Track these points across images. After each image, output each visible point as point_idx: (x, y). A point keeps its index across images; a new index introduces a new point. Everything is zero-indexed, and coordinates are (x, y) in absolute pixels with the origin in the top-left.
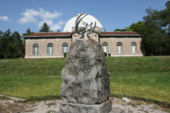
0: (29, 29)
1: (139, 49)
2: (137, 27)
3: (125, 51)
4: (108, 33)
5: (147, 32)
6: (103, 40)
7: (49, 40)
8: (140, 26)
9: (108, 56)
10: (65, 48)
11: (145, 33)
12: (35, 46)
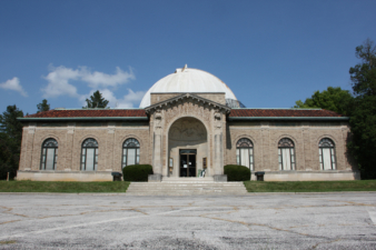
0: (45, 101)
1: (343, 159)
2: (325, 100)
3: (303, 164)
4: (252, 112)
5: (364, 108)
6: (239, 131)
7: (87, 128)
8: (333, 98)
9: (253, 177)
10: (131, 152)
11: (359, 111)
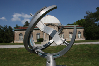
0: (17, 25)
1: (83, 36)
2: (80, 22)
5: (87, 25)
8: (82, 22)
10: (38, 36)
12: (20, 35)
